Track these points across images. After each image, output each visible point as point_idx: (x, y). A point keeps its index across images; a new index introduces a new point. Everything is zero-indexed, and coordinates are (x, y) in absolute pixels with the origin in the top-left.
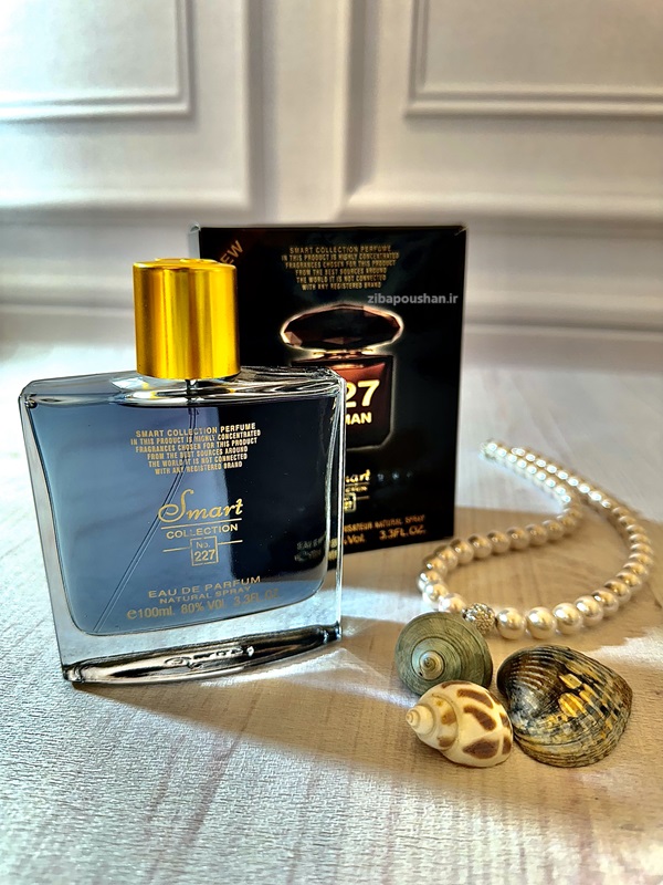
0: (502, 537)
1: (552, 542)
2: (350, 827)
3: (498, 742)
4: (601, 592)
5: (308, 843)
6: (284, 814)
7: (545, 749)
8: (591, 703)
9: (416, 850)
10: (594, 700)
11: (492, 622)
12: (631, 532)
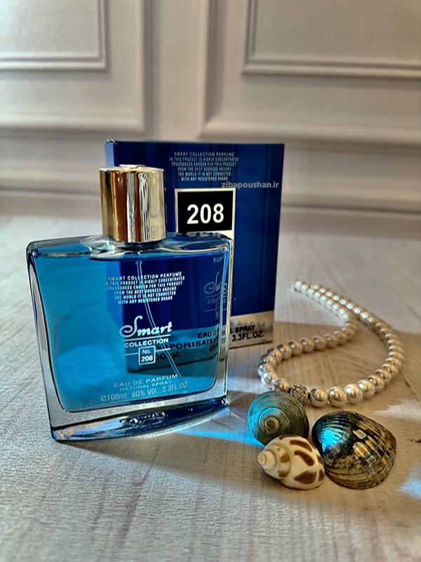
0: (309, 342)
1: (340, 345)
2: (225, 531)
3: (316, 473)
4: (373, 377)
5: (198, 543)
6: (181, 523)
7: (344, 478)
8: (373, 448)
9: (268, 545)
10: (375, 446)
11: (306, 395)
12: (388, 339)
